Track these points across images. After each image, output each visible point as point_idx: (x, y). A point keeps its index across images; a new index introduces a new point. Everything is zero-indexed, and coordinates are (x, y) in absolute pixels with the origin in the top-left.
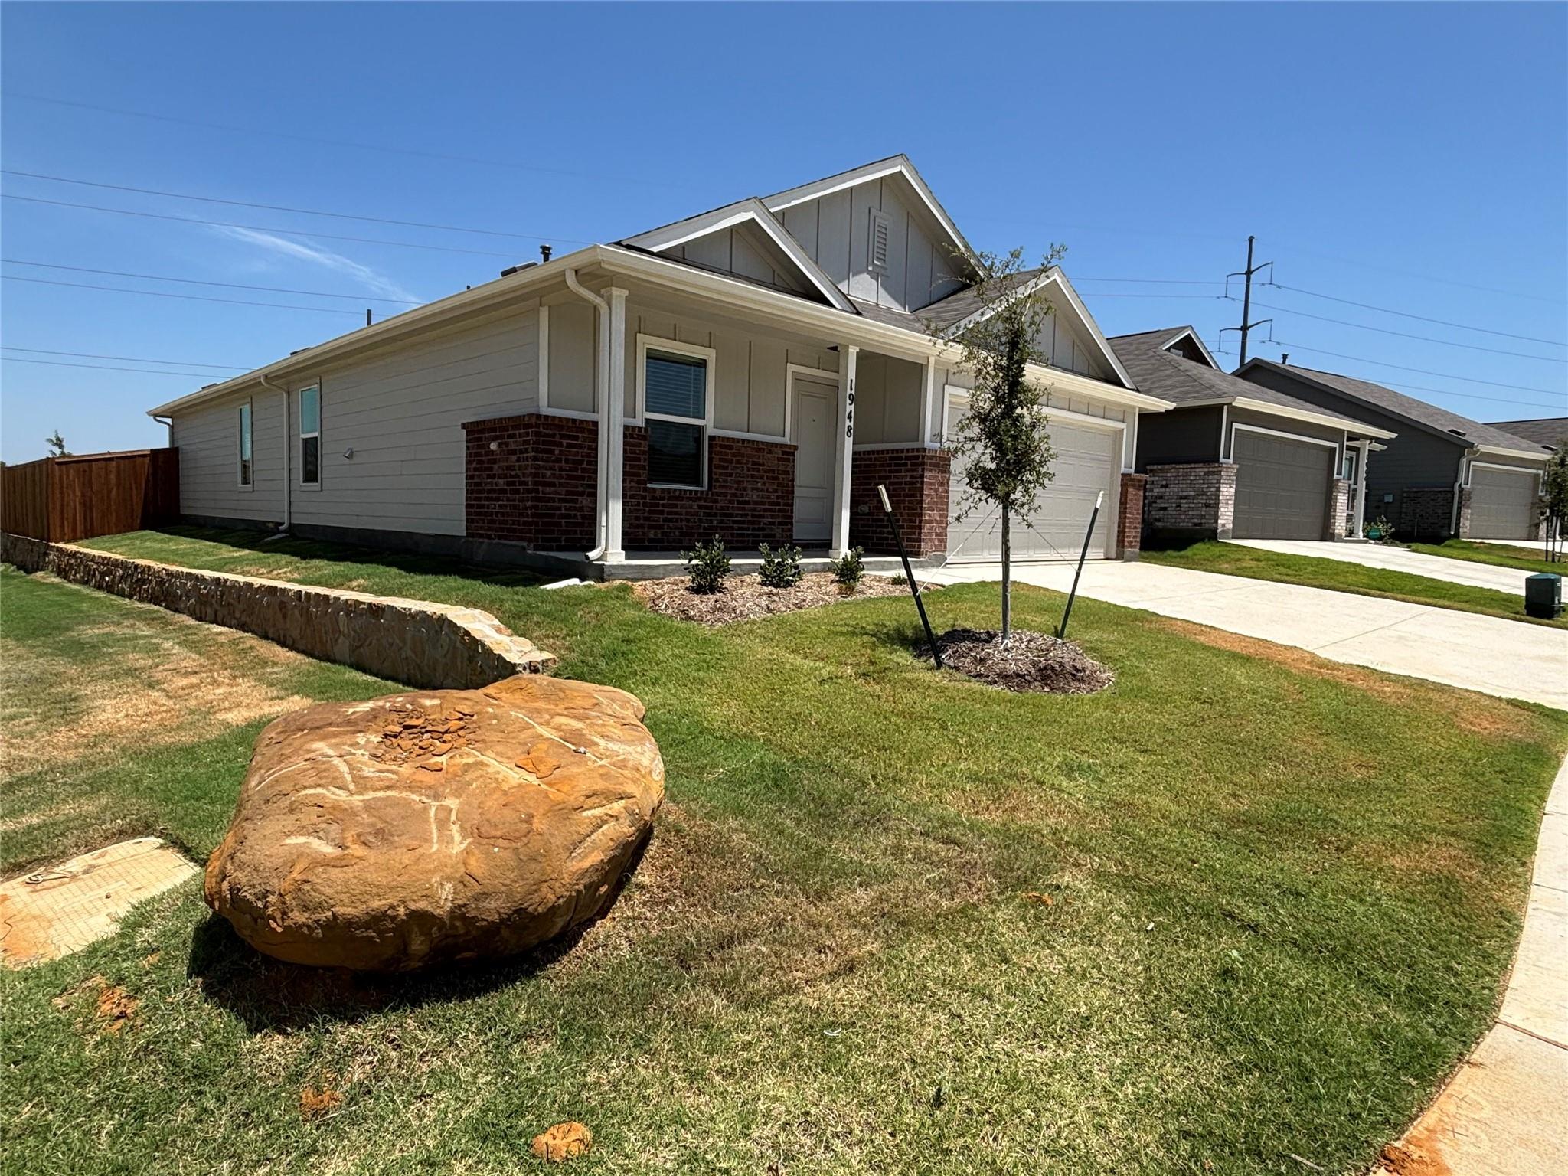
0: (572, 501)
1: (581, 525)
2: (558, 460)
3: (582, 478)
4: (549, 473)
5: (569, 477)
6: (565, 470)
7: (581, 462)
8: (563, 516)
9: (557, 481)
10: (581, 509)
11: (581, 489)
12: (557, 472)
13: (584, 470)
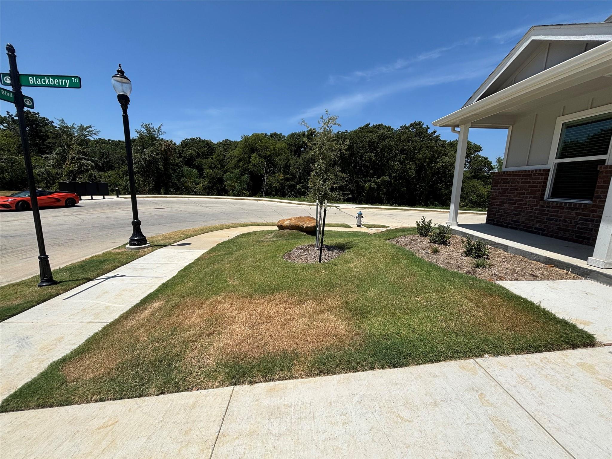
0: (501, 206)
1: (503, 216)
2: (499, 189)
3: (507, 196)
4: (495, 194)
5: (501, 196)
6: (501, 193)
7: (507, 189)
8: (496, 212)
9: (497, 197)
10: (504, 209)
11: (505, 201)
12: (498, 194)
13: (508, 193)
